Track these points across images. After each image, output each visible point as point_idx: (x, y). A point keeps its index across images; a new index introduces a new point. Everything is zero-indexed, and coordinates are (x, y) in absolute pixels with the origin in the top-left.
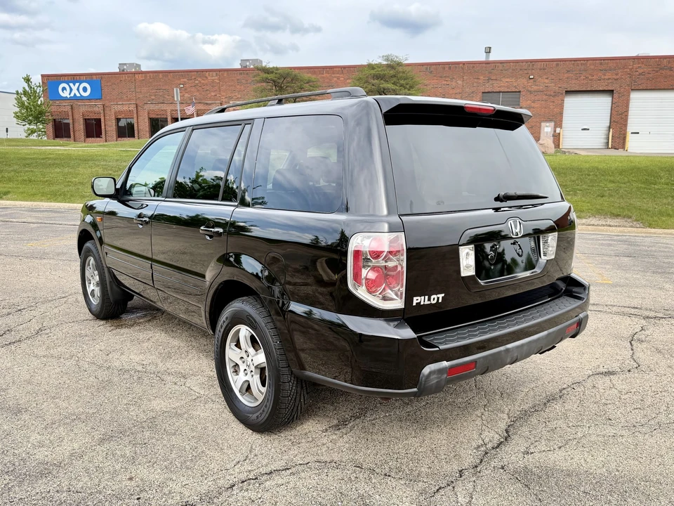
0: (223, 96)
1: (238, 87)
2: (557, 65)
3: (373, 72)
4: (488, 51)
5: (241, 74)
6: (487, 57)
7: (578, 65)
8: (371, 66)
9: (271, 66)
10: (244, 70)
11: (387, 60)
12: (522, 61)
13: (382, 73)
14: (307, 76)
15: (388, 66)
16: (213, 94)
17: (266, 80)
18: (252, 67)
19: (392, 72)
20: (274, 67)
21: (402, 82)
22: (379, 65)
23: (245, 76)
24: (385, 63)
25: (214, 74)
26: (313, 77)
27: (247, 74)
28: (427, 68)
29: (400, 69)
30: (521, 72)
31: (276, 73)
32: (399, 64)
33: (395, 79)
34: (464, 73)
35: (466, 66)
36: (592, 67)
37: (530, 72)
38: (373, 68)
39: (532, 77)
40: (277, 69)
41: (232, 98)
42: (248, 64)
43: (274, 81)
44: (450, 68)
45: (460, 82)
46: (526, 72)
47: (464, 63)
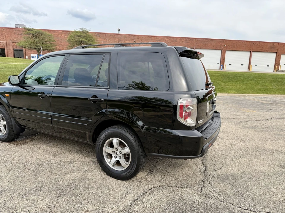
0: (7, 39)
1: (15, 36)
2: (143, 37)
3: (76, 34)
4: (119, 30)
5: (16, 30)
6: (119, 32)
7: (149, 38)
8: (76, 32)
9: (31, 28)
10: (17, 29)
11: (82, 30)
12: (131, 35)
13: (81, 35)
14: (48, 33)
15: (83, 32)
16: (2, 38)
17: (29, 34)
18: (21, 28)
19: (85, 35)
20: (33, 29)
21: (89, 39)
22: (79, 32)
23: (18, 31)
24: (81, 31)
25: (2, 29)
26: (51, 34)
27: (19, 30)
28: (97, 34)
29: (88, 34)
30: (131, 39)
31: (34, 31)
32: (87, 32)
33: (86, 37)
34: (111, 37)
35: (112, 35)
36: (154, 39)
37: (134, 39)
38: (77, 33)
39: (135, 41)
40: (34, 29)
41: (12, 40)
42: (19, 26)
43: (33, 34)
44: (106, 35)
45: (110, 41)
46: (132, 39)
47: (111, 34)
